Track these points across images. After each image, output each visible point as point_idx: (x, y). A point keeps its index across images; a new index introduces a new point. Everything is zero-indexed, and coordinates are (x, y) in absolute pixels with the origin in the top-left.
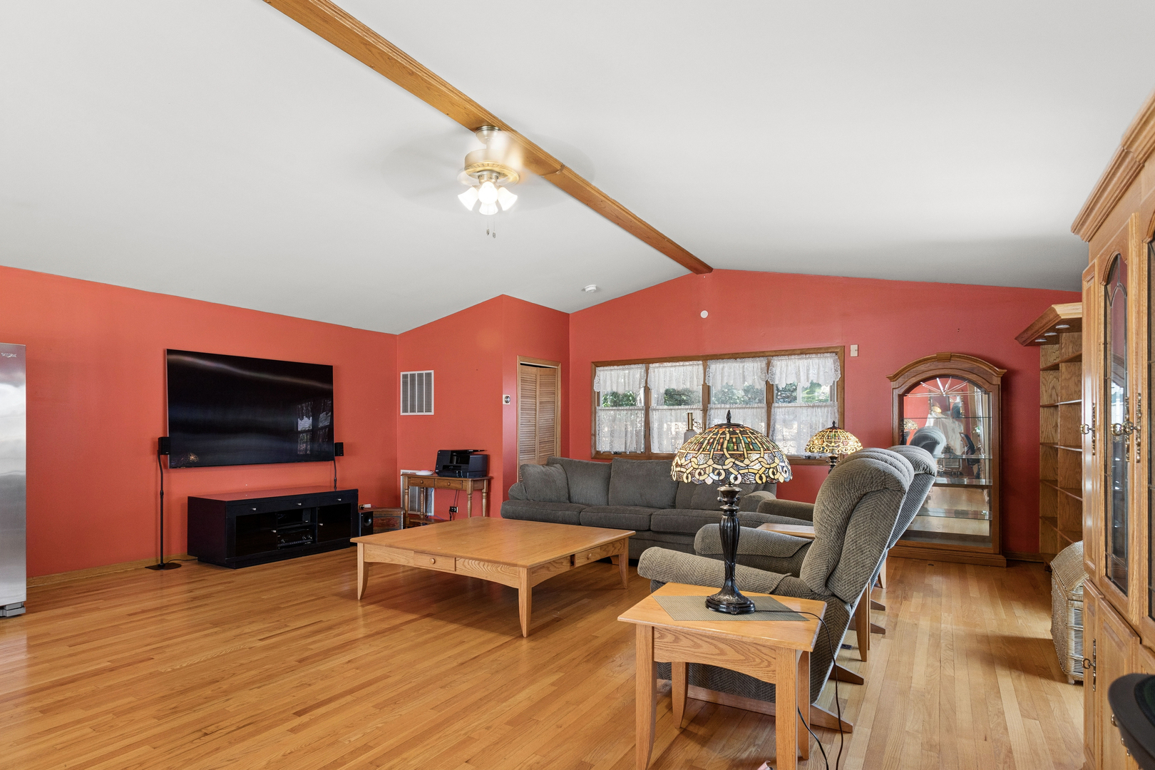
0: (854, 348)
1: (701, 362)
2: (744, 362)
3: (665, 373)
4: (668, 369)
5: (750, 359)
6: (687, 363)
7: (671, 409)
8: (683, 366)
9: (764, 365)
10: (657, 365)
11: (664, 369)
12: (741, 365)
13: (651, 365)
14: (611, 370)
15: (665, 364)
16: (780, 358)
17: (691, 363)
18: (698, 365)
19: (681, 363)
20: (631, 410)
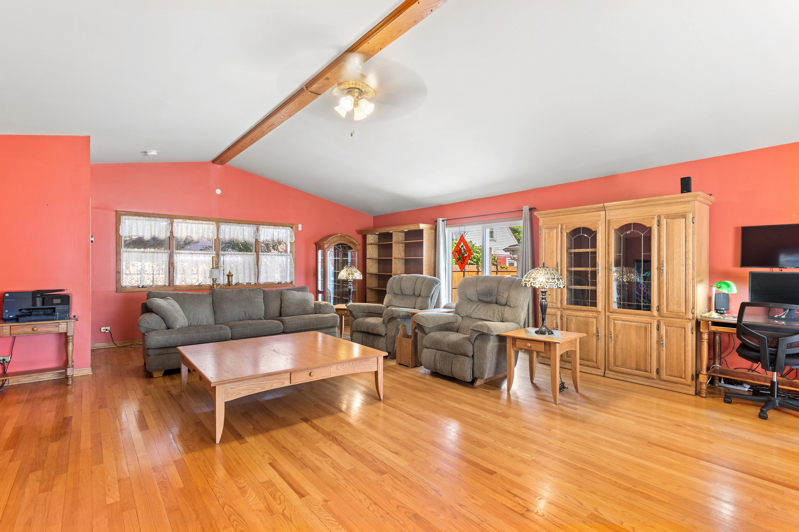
0: (300, 226)
1: (214, 223)
2: (243, 226)
3: (187, 227)
4: (190, 225)
5: (247, 225)
6: (204, 222)
7: (192, 254)
8: (201, 224)
9: (255, 229)
10: (181, 220)
11: (186, 225)
12: (242, 228)
13: (175, 220)
14: (137, 220)
15: (187, 221)
16: (264, 226)
17: (207, 222)
18: (213, 224)
19: (200, 222)
20: (157, 253)
